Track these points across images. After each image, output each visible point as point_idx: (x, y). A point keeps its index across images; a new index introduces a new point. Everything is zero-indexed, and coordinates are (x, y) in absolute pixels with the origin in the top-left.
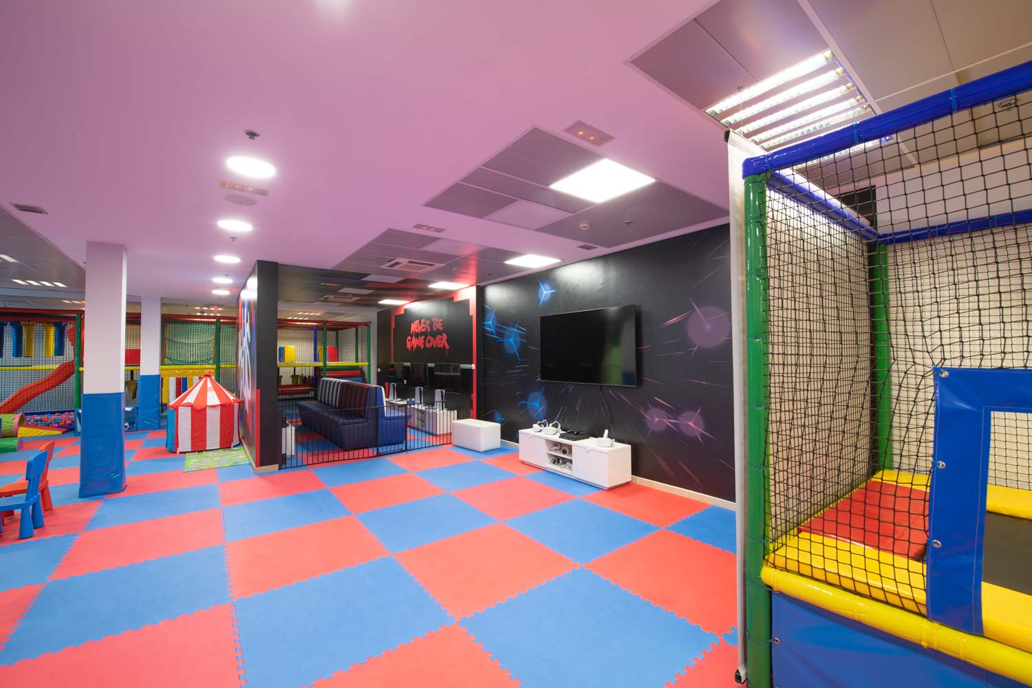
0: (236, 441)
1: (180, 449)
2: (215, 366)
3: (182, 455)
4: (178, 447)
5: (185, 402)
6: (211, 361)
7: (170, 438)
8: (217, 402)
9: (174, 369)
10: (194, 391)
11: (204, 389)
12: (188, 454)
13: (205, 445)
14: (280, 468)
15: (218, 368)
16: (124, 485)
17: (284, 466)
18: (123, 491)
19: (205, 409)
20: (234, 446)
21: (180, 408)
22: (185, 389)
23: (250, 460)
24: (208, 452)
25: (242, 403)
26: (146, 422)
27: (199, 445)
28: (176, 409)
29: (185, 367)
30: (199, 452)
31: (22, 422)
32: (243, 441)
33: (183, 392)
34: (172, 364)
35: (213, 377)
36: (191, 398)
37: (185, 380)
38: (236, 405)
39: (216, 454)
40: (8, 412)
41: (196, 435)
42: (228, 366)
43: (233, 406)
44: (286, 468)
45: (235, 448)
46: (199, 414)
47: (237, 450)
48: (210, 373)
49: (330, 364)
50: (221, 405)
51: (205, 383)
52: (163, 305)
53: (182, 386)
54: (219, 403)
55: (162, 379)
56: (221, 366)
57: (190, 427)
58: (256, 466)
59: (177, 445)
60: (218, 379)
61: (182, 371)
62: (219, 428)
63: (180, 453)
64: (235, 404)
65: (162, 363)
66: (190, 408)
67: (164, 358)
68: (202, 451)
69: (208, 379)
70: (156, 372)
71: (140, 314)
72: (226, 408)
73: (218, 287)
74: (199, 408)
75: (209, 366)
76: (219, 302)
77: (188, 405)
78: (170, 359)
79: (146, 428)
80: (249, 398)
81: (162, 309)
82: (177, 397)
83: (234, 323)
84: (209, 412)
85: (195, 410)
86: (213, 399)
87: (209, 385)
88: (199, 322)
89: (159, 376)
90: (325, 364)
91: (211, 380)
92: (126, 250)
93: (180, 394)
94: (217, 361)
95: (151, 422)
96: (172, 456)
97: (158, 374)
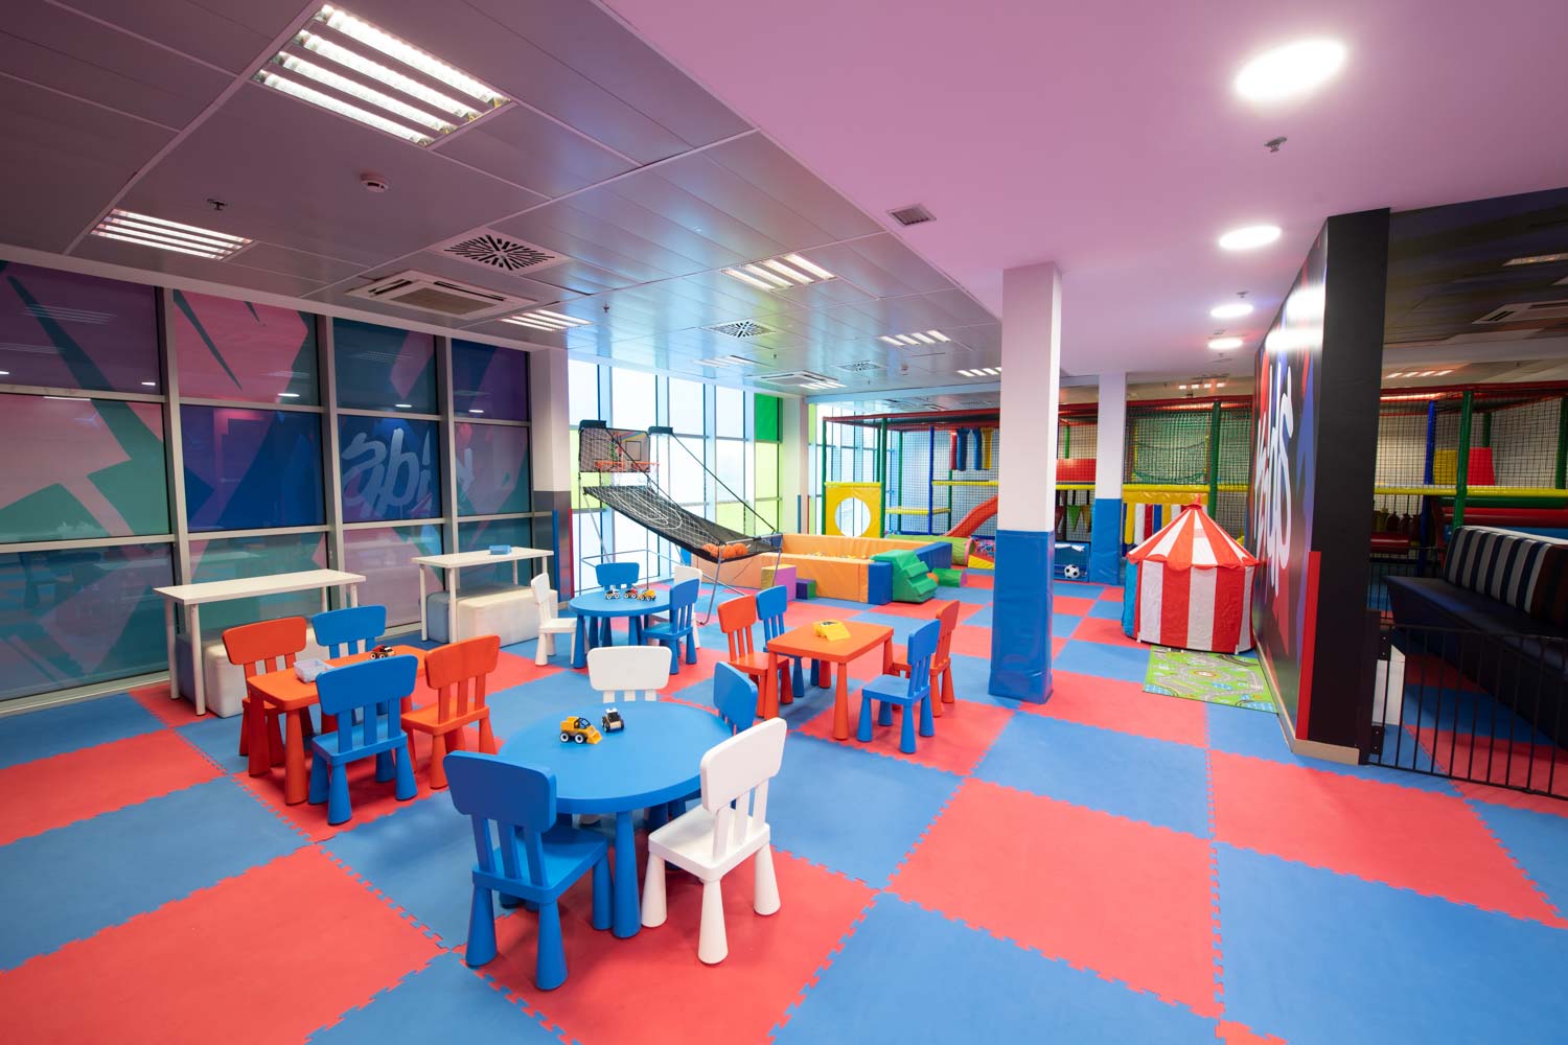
0: (1244, 643)
1: (1142, 636)
2: (1207, 488)
3: (1145, 646)
4: (1139, 630)
5: (1153, 552)
6: (1202, 479)
7: (1128, 612)
8: (1212, 560)
9: (1142, 491)
10: (1172, 530)
11: (1188, 532)
12: (1154, 648)
13: (1185, 638)
14: (1363, 761)
15: (1214, 492)
16: (1047, 690)
17: (1373, 758)
18: (1044, 702)
19: (1187, 572)
20: (1241, 653)
21: (1145, 562)
22: (1159, 527)
23: (1277, 706)
24: (1189, 653)
25: (1262, 568)
26: (1101, 571)
27: (1174, 637)
28: (1139, 564)
29: (1159, 487)
30: (1173, 648)
31: (974, 551)
32: (1259, 644)
33: (1155, 532)
34: (1142, 483)
35: (1205, 508)
36: (1165, 546)
37: (1159, 508)
38: (1249, 572)
39: (1204, 662)
40: (962, 536)
41: (1170, 616)
42: (1232, 488)
43: (1243, 572)
44: (1379, 764)
45: (1242, 659)
46: (1177, 578)
47: (1247, 665)
48: (1199, 501)
49: (1475, 490)
50: (1217, 567)
51: (1191, 521)
52: (1130, 387)
53: (1154, 521)
54: (1216, 564)
55: (1126, 505)
56: (1219, 487)
57: (1160, 600)
58: (1297, 737)
59: (1138, 628)
60: (1212, 514)
61: (1154, 494)
62: (1213, 611)
63: (1142, 642)
64: (1248, 569)
65: (1127, 480)
66: (1161, 565)
67: (1129, 473)
68: (1178, 649)
69: (1196, 512)
70: (1117, 496)
71: (1096, 404)
72: (1227, 574)
73: (1220, 332)
74: (1178, 568)
75: (1198, 487)
76: (1220, 368)
77: (1158, 559)
78: (1139, 474)
79: (1101, 581)
80: (1284, 566)
81: (1127, 394)
82: (1145, 539)
83: (1247, 408)
84: (1195, 576)
85: (1170, 570)
86: (1203, 553)
87: (1198, 525)
88: (1183, 411)
89: (1120, 500)
90: (1462, 491)
91: (1201, 514)
92: (1060, 274)
93: (1150, 535)
94: (1212, 477)
95: (1107, 572)
96: (1128, 646)
97: (1118, 497)
